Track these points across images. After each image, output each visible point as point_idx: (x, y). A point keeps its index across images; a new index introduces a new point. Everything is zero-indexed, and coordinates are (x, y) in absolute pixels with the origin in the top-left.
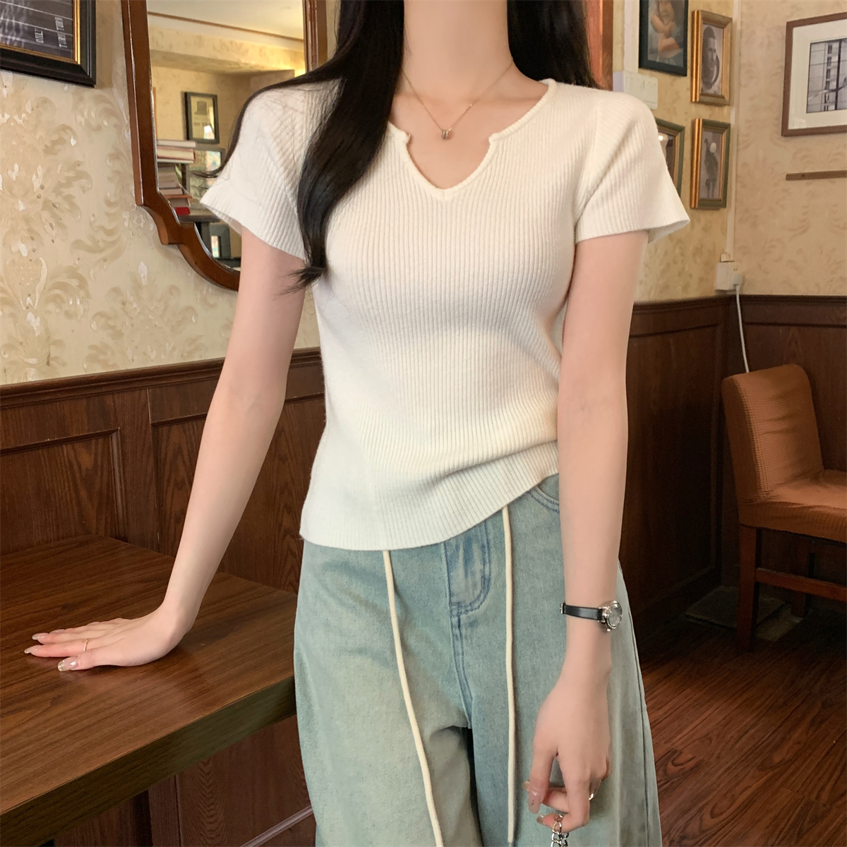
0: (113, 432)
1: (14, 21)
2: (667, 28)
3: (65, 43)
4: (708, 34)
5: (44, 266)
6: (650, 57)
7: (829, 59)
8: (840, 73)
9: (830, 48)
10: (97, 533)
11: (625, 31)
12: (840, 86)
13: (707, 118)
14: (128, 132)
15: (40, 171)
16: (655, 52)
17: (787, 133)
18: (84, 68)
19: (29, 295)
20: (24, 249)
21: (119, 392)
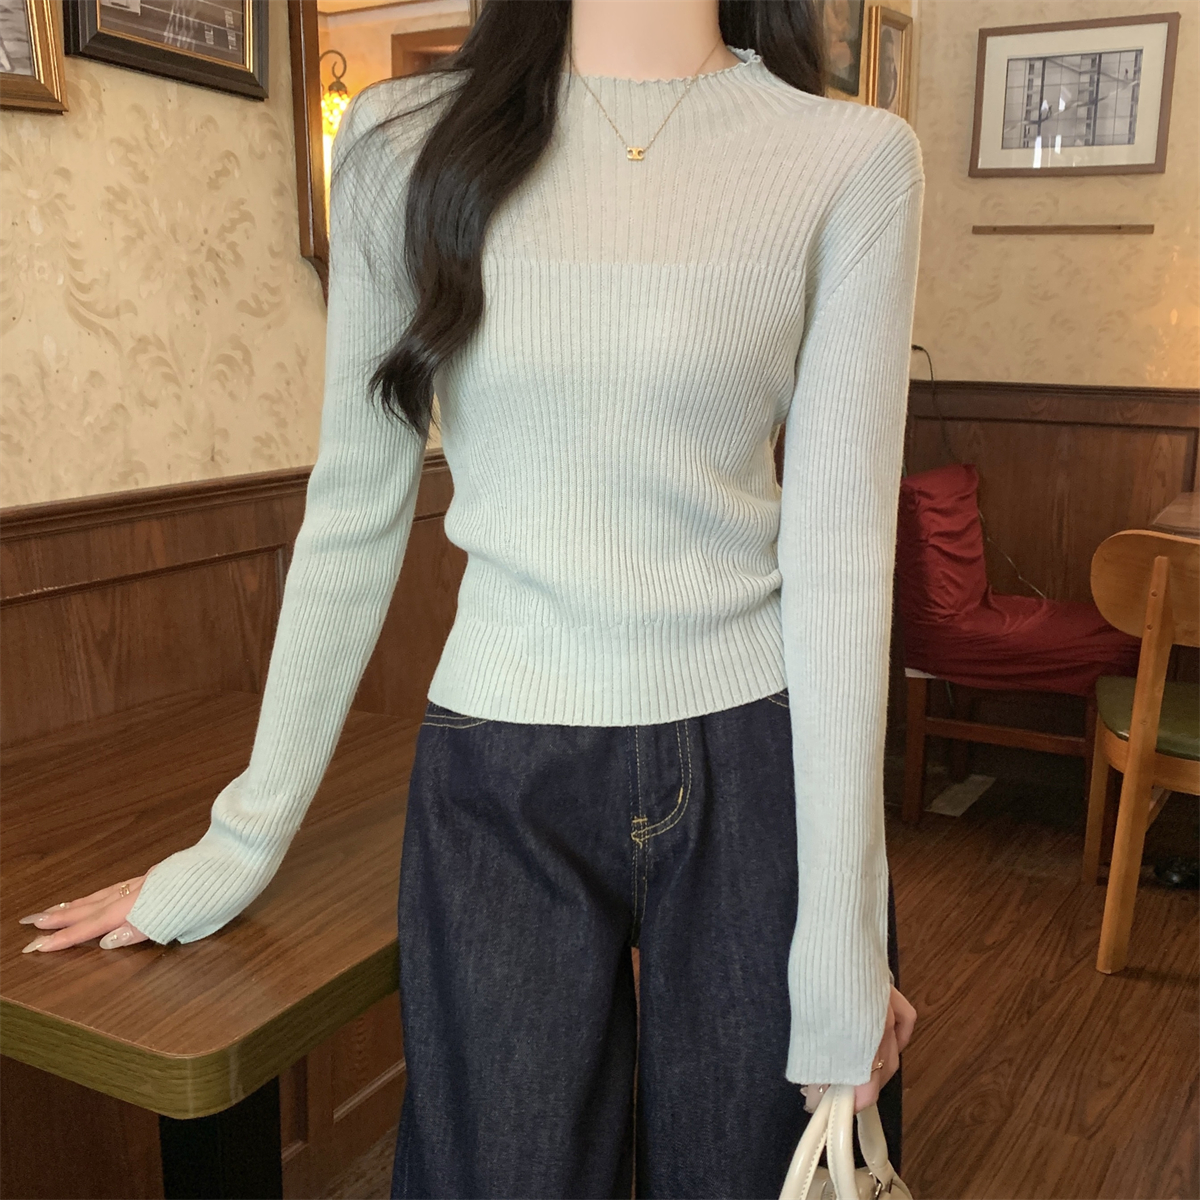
0: (280, 546)
2: (841, 29)
3: (236, 45)
4: (886, 37)
5: (209, 333)
7: (1031, 81)
8: (1044, 100)
9: (1032, 67)
12: (1043, 117)
14: (292, 160)
15: (204, 210)
17: (975, 172)
18: (257, 76)
19: (194, 371)
20: (187, 311)
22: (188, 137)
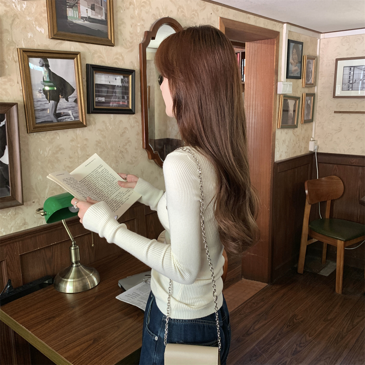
0: (135, 218)
2: (295, 63)
4: (309, 63)
6: (290, 75)
8: (354, 78)
9: (350, 69)
12: (354, 82)
13: (307, 92)
15: (119, 142)
16: (291, 72)
17: (335, 97)
18: (132, 110)
22: (116, 126)
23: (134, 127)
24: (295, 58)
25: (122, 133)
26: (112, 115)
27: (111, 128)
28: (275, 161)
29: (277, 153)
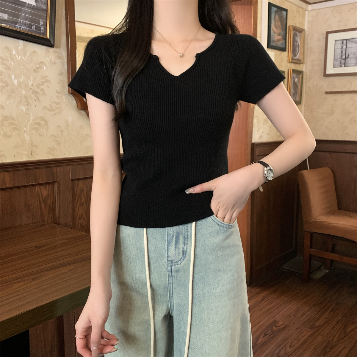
0: (56, 182)
1: (24, 21)
2: (278, 32)
3: (43, 30)
4: (295, 35)
5: (32, 116)
6: (272, 44)
7: (342, 47)
8: (347, 52)
9: (343, 43)
10: (48, 222)
11: (262, 33)
12: (346, 57)
13: (294, 68)
14: (66, 65)
15: (32, 78)
16: (274, 41)
17: (326, 75)
18: (50, 39)
19: (25, 127)
20: (24, 109)
21: (59, 166)
22: (26, 57)
23: (55, 63)
24: (278, 25)
25: (36, 68)
26: (21, 42)
27: (19, 59)
28: (253, 141)
29: (256, 133)
